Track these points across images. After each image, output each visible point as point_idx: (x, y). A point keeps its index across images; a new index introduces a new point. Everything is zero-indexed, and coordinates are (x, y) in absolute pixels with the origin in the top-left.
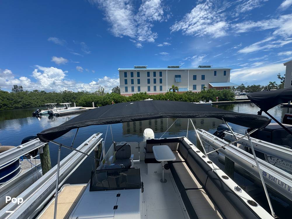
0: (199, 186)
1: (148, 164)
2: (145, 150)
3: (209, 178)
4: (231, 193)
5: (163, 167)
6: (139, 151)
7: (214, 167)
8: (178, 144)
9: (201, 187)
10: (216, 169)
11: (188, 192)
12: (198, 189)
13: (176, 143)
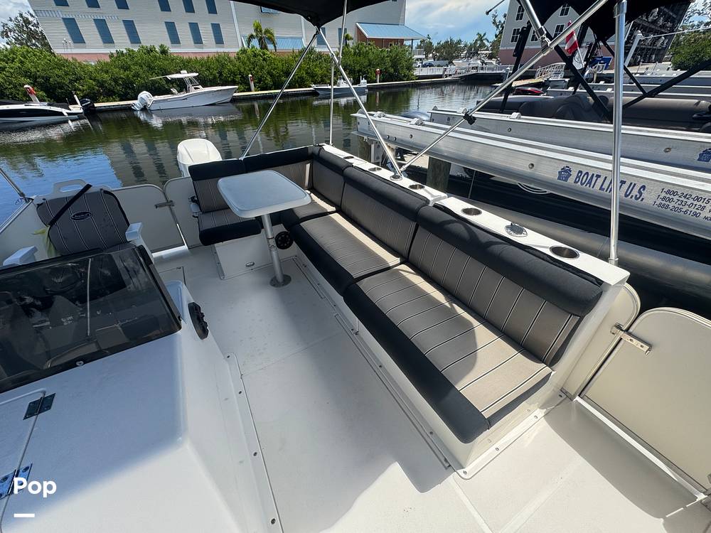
0: (392, 260)
1: (216, 245)
2: (194, 208)
3: (420, 227)
4: (501, 243)
5: (272, 242)
6: (177, 222)
7: (432, 196)
8: (308, 166)
9: (398, 260)
10: (440, 198)
11: (363, 285)
12: (389, 268)
13: (299, 165)
